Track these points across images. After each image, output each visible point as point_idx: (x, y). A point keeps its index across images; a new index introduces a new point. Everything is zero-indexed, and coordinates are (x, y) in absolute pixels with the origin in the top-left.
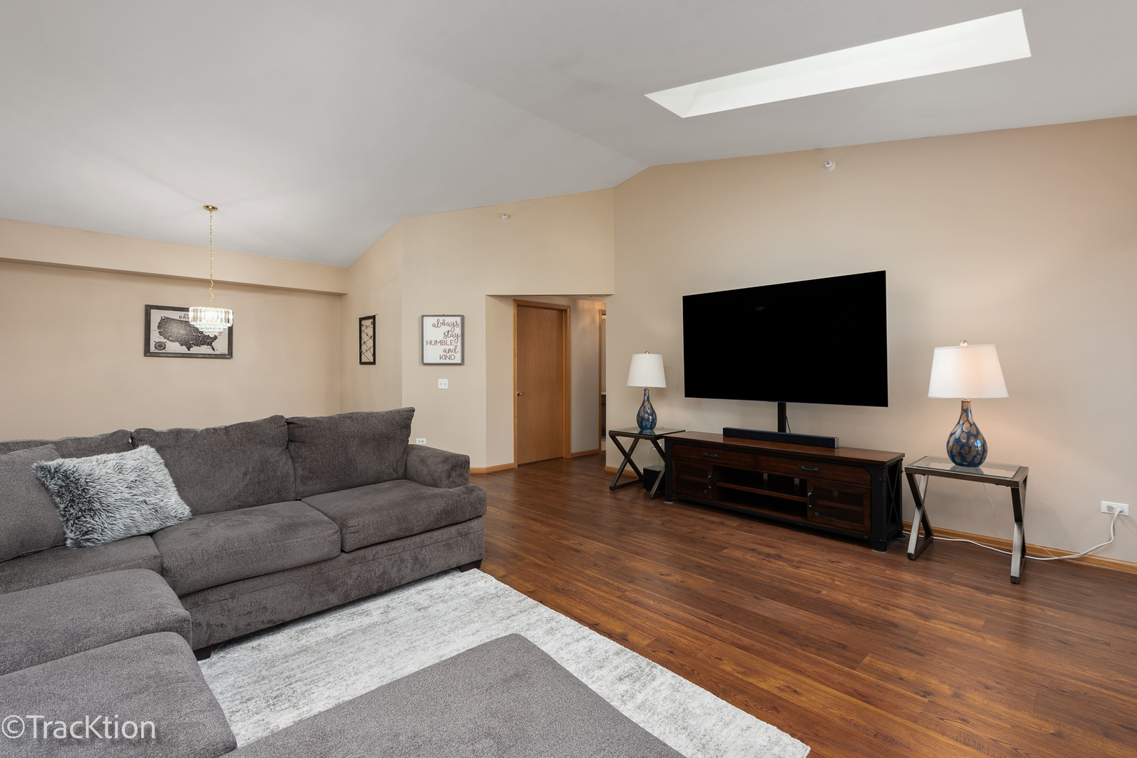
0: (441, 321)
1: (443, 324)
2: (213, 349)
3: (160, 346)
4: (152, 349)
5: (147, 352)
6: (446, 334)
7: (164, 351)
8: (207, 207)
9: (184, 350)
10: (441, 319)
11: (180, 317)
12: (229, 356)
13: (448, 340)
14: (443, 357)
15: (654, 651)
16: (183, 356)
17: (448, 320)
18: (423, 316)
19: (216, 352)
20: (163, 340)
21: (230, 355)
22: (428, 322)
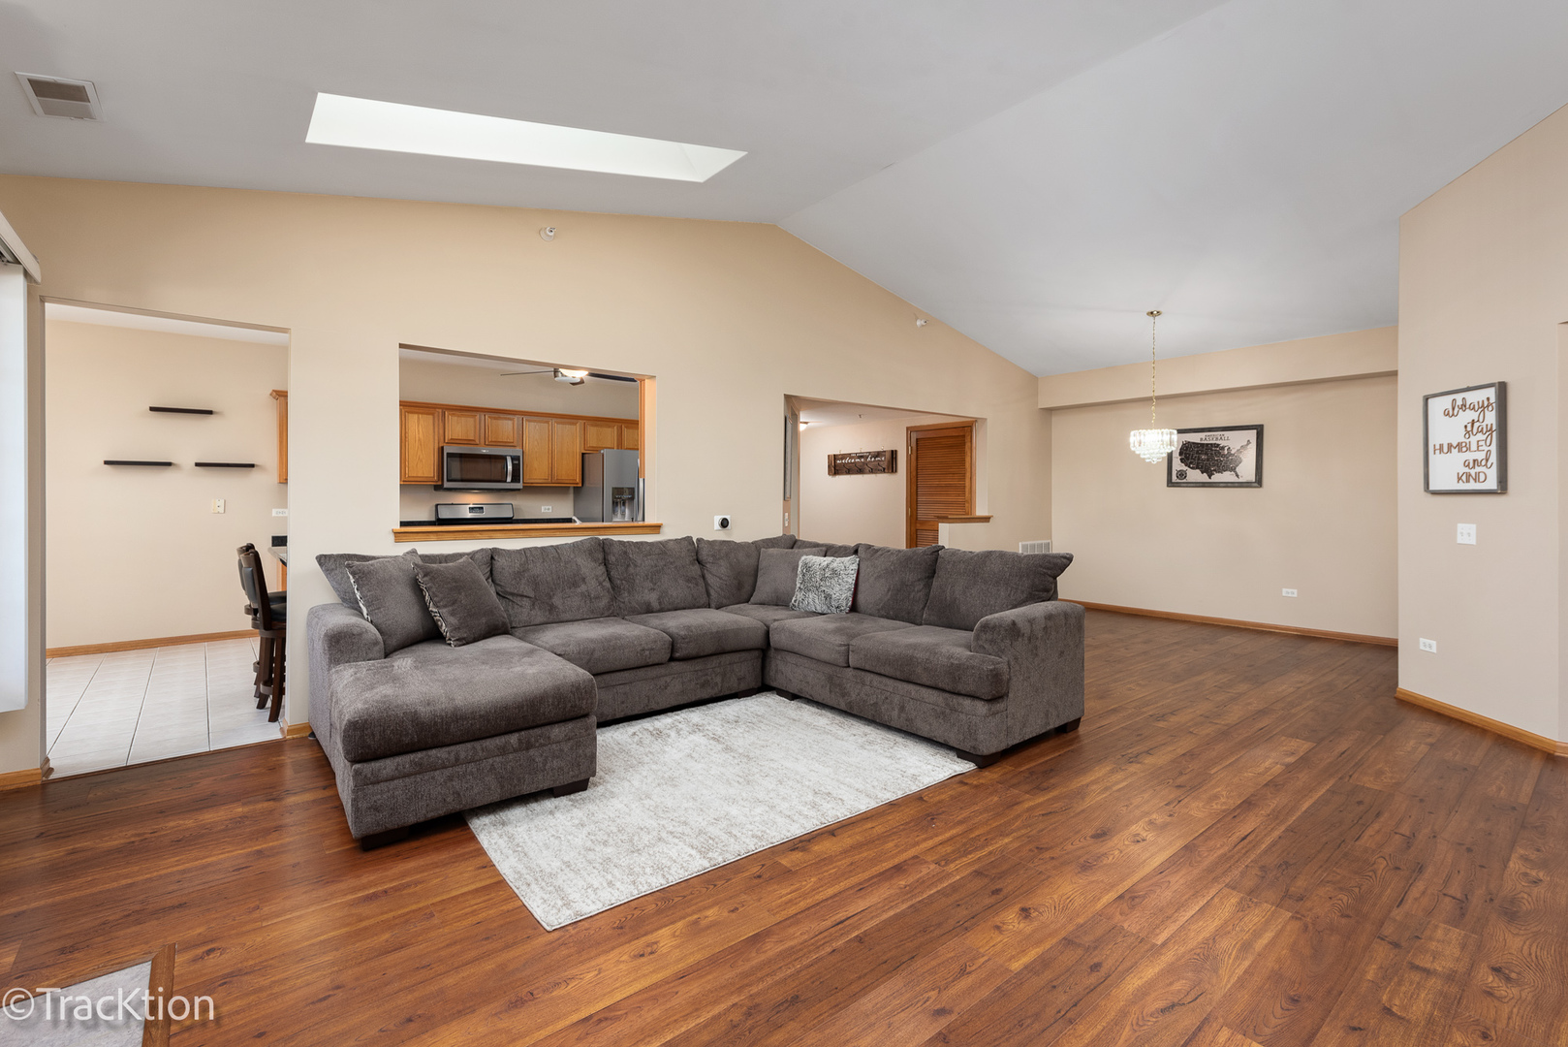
0: (1459, 402)
1: (1463, 407)
2: (1237, 476)
3: (1182, 474)
4: (1174, 478)
5: (1170, 483)
6: (1469, 429)
7: (1185, 481)
8: (1152, 313)
9: (1204, 478)
10: (1459, 397)
11: (1201, 439)
12: (1256, 485)
13: (1473, 440)
14: (1464, 478)
15: (763, 865)
16: (1203, 485)
17: (1473, 397)
18: (1426, 399)
19: (1241, 480)
20: (1185, 468)
21: (1259, 481)
22: (1438, 406)
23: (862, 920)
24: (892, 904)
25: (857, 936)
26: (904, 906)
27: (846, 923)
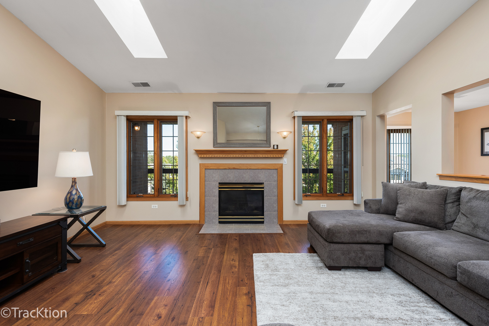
23: (203, 287)
24: (201, 295)
25: (200, 283)
26: (197, 296)
27: (206, 284)
